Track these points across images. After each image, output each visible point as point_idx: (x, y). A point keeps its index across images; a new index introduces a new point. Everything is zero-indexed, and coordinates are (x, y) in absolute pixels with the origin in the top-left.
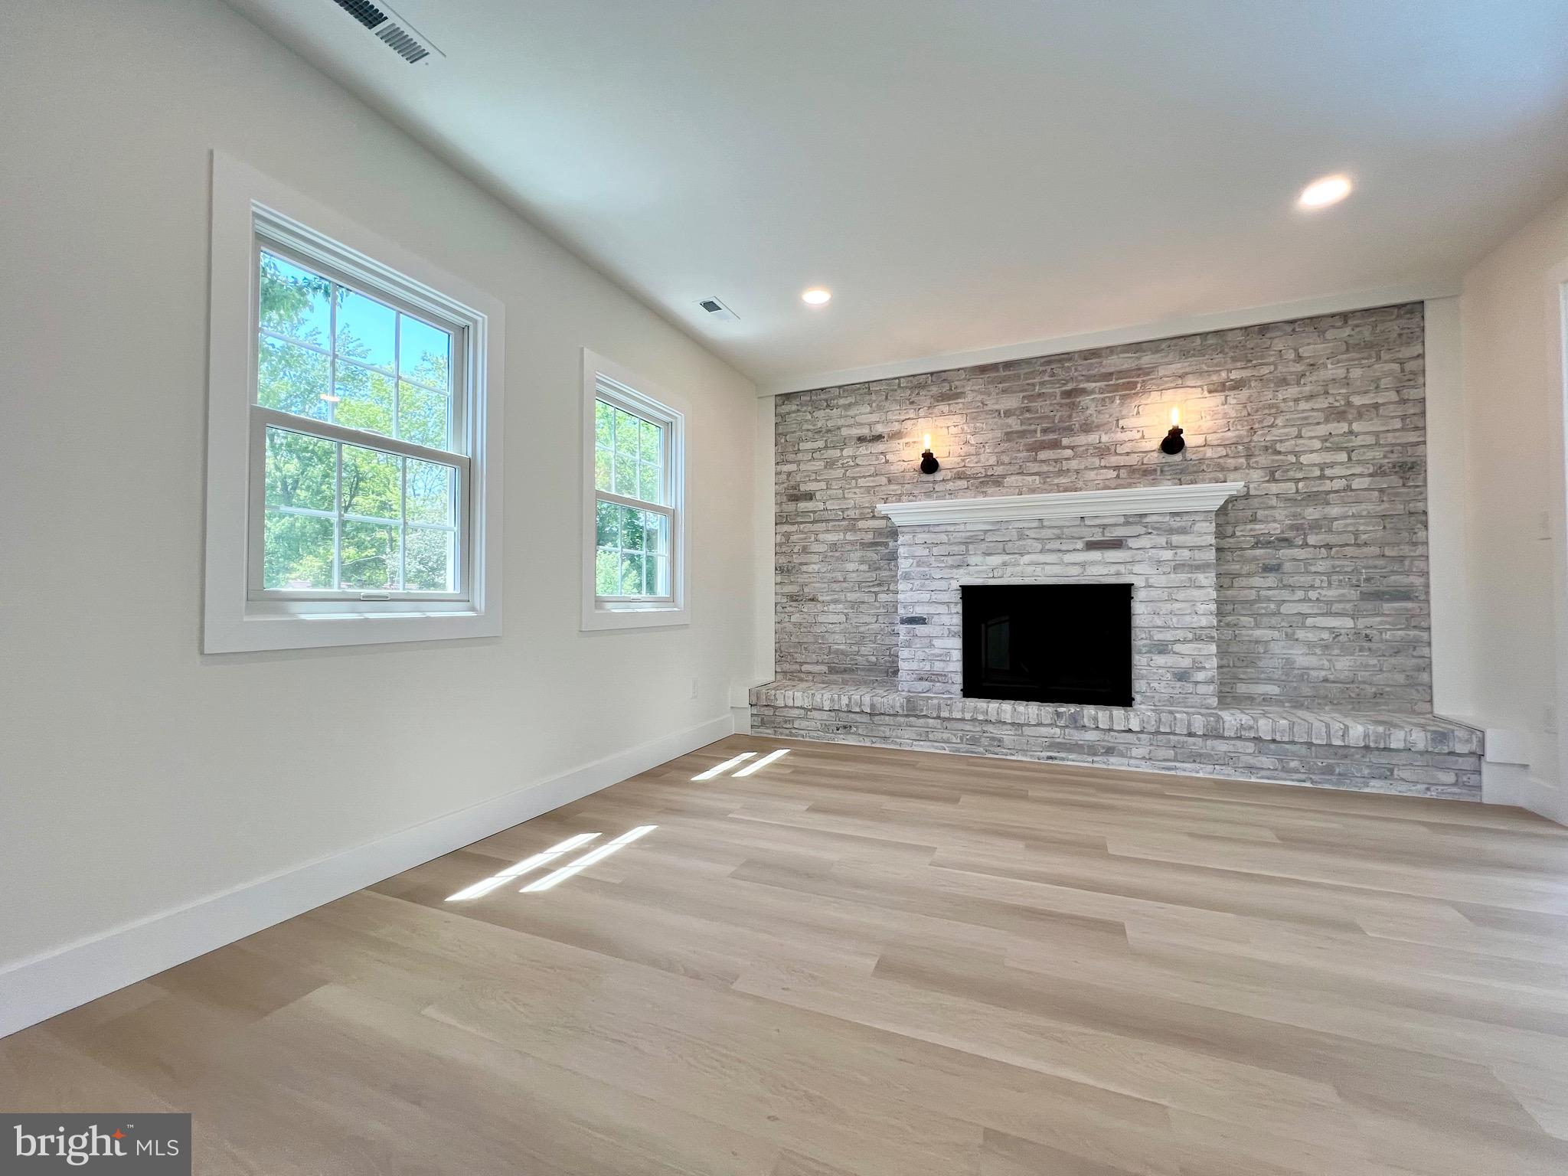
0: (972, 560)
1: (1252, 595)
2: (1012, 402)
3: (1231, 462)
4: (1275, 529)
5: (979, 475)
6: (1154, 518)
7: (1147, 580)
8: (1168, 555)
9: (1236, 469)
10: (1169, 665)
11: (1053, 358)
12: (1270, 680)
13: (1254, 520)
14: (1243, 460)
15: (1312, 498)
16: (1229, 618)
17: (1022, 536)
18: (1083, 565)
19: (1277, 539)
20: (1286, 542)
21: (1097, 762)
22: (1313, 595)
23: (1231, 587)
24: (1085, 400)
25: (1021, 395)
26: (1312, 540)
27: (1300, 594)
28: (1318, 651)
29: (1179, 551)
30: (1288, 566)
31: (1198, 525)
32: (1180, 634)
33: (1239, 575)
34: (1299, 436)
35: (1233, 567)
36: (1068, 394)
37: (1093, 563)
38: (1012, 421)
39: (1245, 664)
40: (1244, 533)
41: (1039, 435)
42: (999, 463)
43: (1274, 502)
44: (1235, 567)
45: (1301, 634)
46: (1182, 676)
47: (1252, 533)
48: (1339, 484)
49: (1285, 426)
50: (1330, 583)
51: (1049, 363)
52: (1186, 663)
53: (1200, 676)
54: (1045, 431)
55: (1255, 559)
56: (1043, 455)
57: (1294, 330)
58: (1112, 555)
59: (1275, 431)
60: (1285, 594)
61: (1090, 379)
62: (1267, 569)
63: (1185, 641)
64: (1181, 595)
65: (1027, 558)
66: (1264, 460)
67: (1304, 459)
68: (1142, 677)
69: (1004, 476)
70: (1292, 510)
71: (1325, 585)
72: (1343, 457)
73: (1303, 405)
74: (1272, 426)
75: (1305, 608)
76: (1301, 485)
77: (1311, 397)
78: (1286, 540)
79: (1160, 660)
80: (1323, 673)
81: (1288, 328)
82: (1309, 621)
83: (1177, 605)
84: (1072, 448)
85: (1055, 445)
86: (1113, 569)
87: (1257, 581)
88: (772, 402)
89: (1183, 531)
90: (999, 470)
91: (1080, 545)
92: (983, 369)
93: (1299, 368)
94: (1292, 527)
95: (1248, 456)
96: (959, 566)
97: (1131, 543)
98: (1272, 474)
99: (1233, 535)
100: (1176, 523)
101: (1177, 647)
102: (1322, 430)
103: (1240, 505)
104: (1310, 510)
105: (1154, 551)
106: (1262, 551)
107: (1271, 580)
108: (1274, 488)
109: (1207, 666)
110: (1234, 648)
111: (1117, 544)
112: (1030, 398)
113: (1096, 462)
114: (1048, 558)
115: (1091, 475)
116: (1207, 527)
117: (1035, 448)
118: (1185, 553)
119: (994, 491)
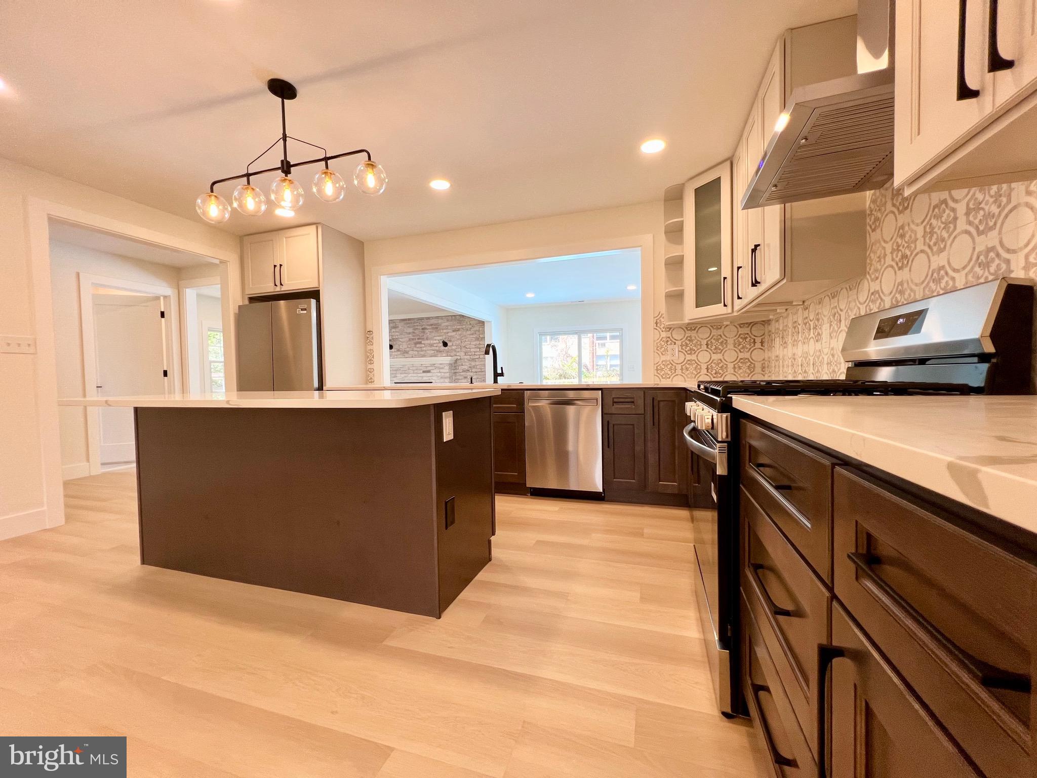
0: (398, 375)
2: (411, 330)
3: (457, 350)
4: (466, 368)
5: (403, 351)
6: (437, 365)
7: (435, 381)
8: (439, 374)
13: (462, 365)
14: (460, 350)
15: (474, 360)
17: (409, 369)
18: (422, 377)
24: (427, 331)
25: (412, 328)
31: (445, 367)
33: (459, 379)
36: (423, 329)
37: (424, 376)
38: (410, 335)
40: (461, 368)
41: (416, 340)
42: (408, 347)
43: (466, 360)
48: (477, 357)
51: (419, 320)
54: (418, 339)
55: (462, 375)
56: (418, 346)
58: (428, 374)
61: (428, 325)
65: (410, 375)
66: (464, 350)
67: (472, 350)
69: (409, 351)
72: (478, 350)
73: (471, 336)
74: (465, 341)
77: (472, 334)
84: (424, 344)
85: (420, 343)
86: (428, 378)
89: (442, 368)
90: (408, 349)
91: (421, 372)
92: (403, 320)
93: (470, 327)
94: (470, 367)
95: (461, 349)
96: (394, 377)
97: (432, 371)
98: (465, 353)
99: (458, 369)
100: (441, 366)
102: (474, 343)
103: (459, 361)
105: (437, 373)
108: (466, 357)
111: (429, 372)
112: (415, 329)
113: (429, 348)
114: (415, 375)
115: (428, 352)
116: (447, 368)
117: (416, 344)
118: (443, 374)
119: (406, 355)
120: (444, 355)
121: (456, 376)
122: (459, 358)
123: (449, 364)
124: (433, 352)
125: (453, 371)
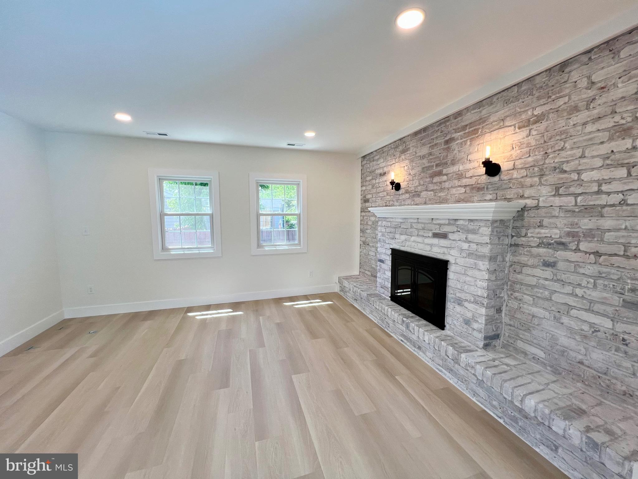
0: (397, 236)
1: (533, 281)
2: (425, 151)
3: (528, 181)
4: (555, 234)
5: (413, 191)
6: (461, 222)
7: (456, 259)
8: (465, 246)
9: (531, 186)
10: (462, 313)
11: (442, 121)
12: (539, 346)
13: (541, 226)
14: (536, 179)
15: (588, 210)
16: (517, 294)
17: (412, 226)
18: (431, 245)
19: (555, 242)
20: (562, 245)
21: (415, 351)
22: (579, 292)
23: (520, 273)
24: (454, 145)
25: (429, 145)
26: (583, 246)
27: (568, 289)
28: (578, 338)
29: (471, 244)
30: (561, 265)
31: (482, 229)
32: (469, 297)
33: (526, 265)
34: (583, 156)
35: (523, 259)
36: (447, 142)
37: (435, 245)
38: (425, 161)
39: (523, 328)
40: (533, 235)
41: (434, 168)
42: (420, 185)
43: (556, 212)
44: (524, 259)
45: (565, 320)
46: (467, 322)
47: (539, 236)
48: (614, 199)
49: (572, 149)
50: (595, 285)
51: (440, 124)
52: (469, 315)
53: (475, 326)
54: (437, 165)
55: (539, 255)
56: (436, 179)
57: (590, 59)
58: (443, 242)
59: (563, 154)
60: (556, 286)
61: (456, 131)
62: (547, 264)
63: (470, 302)
64: (470, 273)
65: (413, 238)
66: (552, 178)
67: (585, 177)
68: (451, 316)
69: (421, 192)
70: (571, 220)
71: (590, 286)
73: (590, 128)
74: (562, 149)
75: (571, 301)
76: (579, 199)
77: (598, 119)
78: (563, 244)
79: (458, 309)
80: (580, 357)
81: (585, 59)
82: (574, 312)
83: (468, 279)
84: (446, 175)
85: (440, 173)
86: (442, 250)
87: (538, 272)
88: (360, 160)
89: (474, 232)
90: (419, 188)
91: (430, 235)
92: (416, 134)
93: (591, 93)
94: (569, 234)
95: (541, 176)
96: (393, 239)
97: (451, 236)
98: (557, 189)
99: (526, 236)
100: (471, 226)
101: (466, 304)
102: (605, 149)
103: (532, 213)
104: (586, 221)
105: (460, 242)
106: (545, 250)
107: (548, 273)
108: (557, 201)
109: (480, 321)
110: (518, 316)
111: (444, 236)
112: (432, 147)
113: (457, 183)
114: (419, 239)
115: (454, 191)
116: (486, 231)
117: (433, 176)
118: (474, 246)
119: (417, 200)
120: (489, 197)
121: (514, 254)
122: (530, 202)
123: (494, 222)
124: (463, 190)
125: (507, 241)
